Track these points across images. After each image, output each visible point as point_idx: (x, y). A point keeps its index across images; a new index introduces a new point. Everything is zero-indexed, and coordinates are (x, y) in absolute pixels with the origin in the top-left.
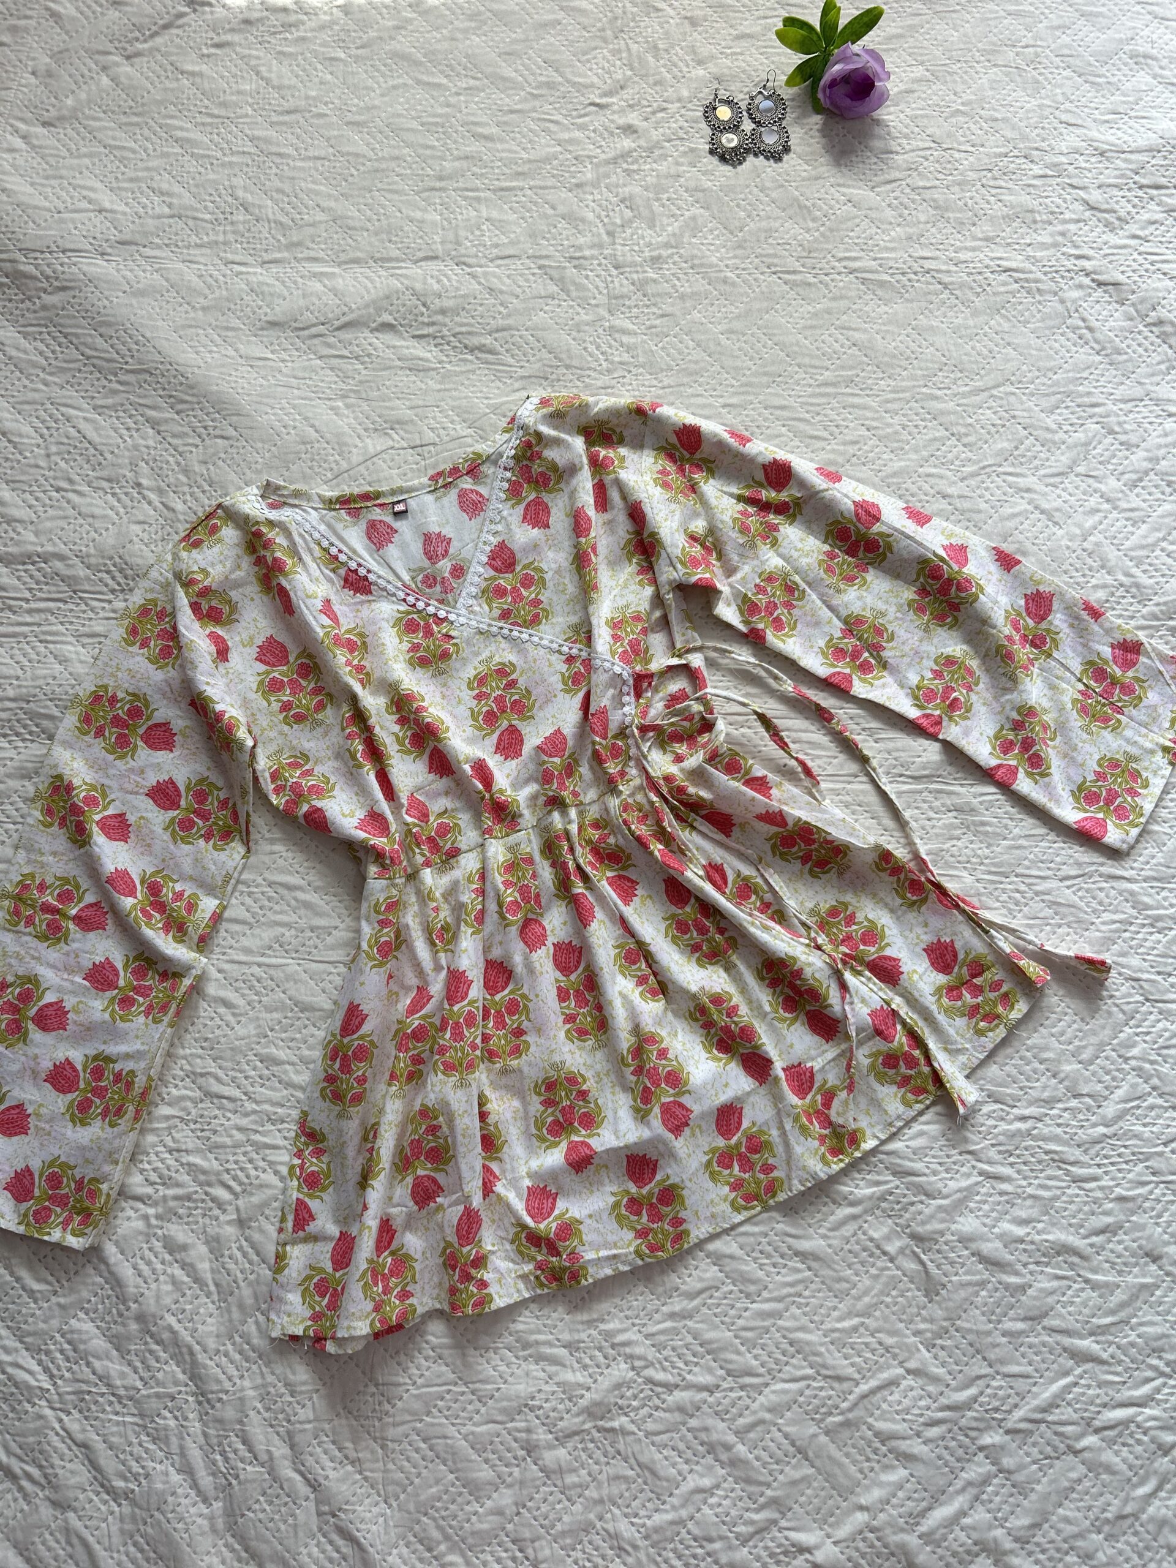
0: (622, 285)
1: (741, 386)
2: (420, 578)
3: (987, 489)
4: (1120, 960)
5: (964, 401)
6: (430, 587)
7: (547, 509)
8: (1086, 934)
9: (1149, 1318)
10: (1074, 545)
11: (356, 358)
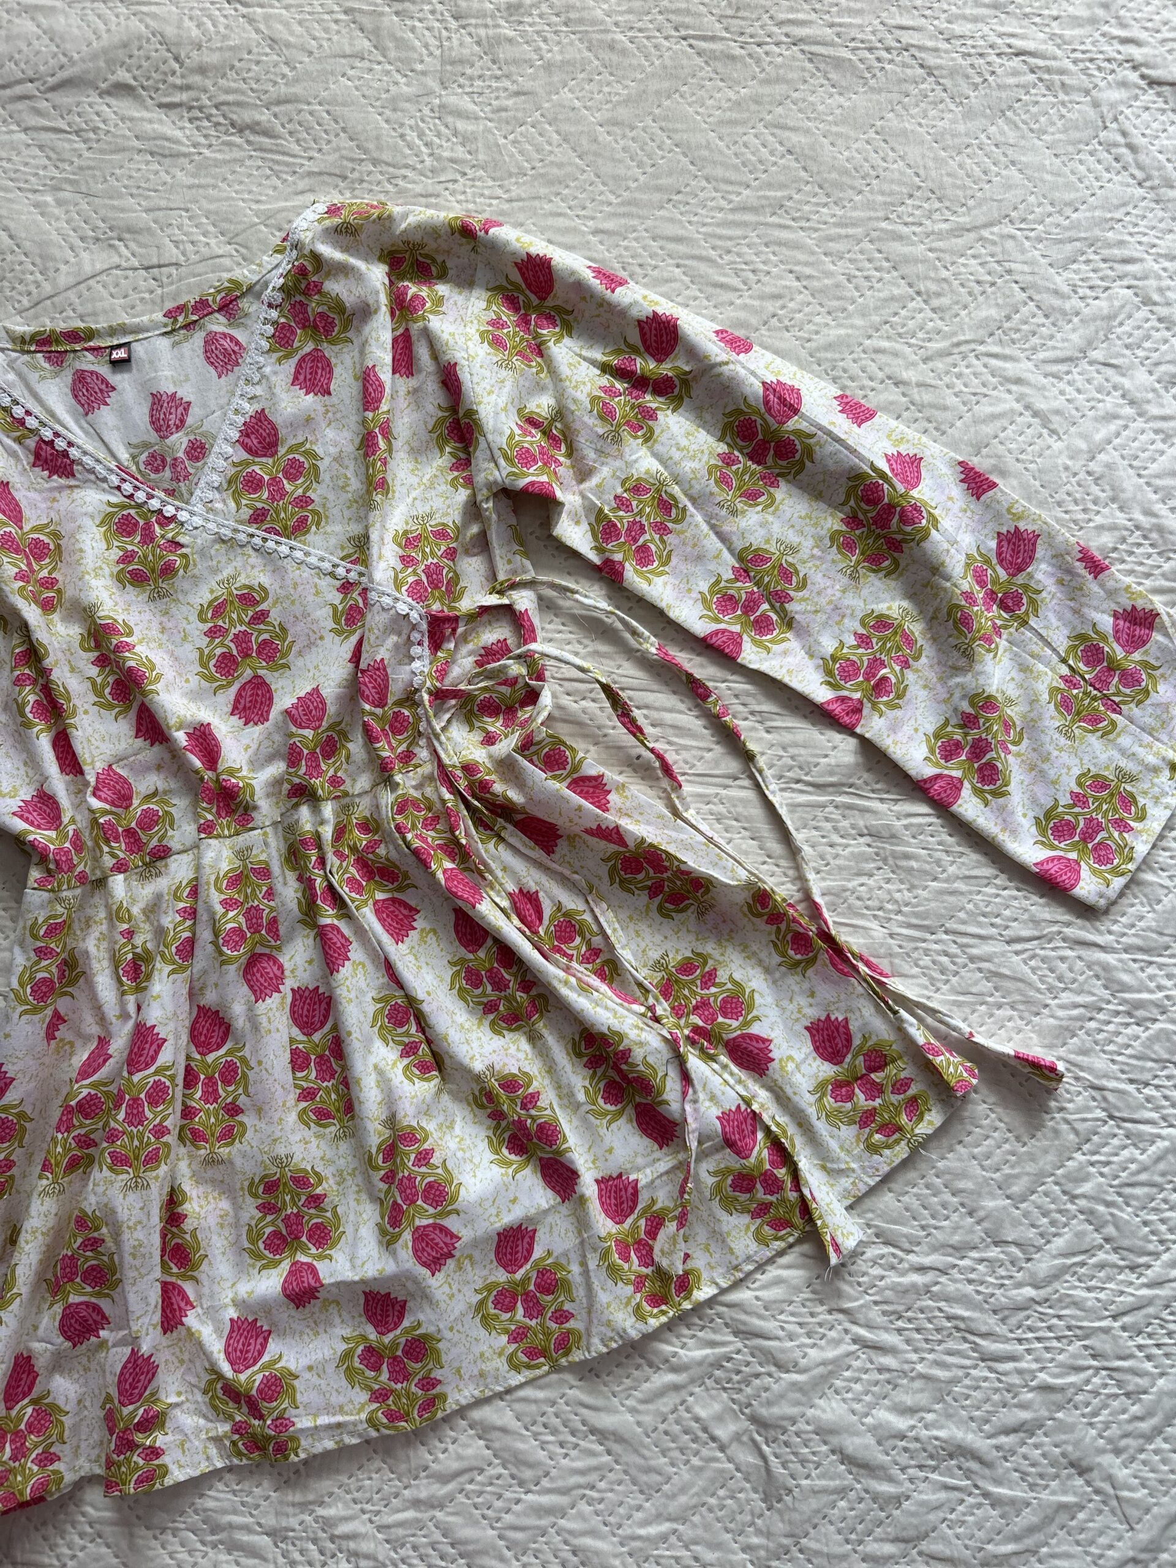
0: (462, 43)
1: (623, 204)
2: (143, 457)
3: (959, 376)
4: (1079, 1059)
5: (940, 244)
6: (157, 471)
7: (328, 368)
8: (1036, 1019)
9: (1065, 1548)
10: (1076, 465)
11: (77, 133)
